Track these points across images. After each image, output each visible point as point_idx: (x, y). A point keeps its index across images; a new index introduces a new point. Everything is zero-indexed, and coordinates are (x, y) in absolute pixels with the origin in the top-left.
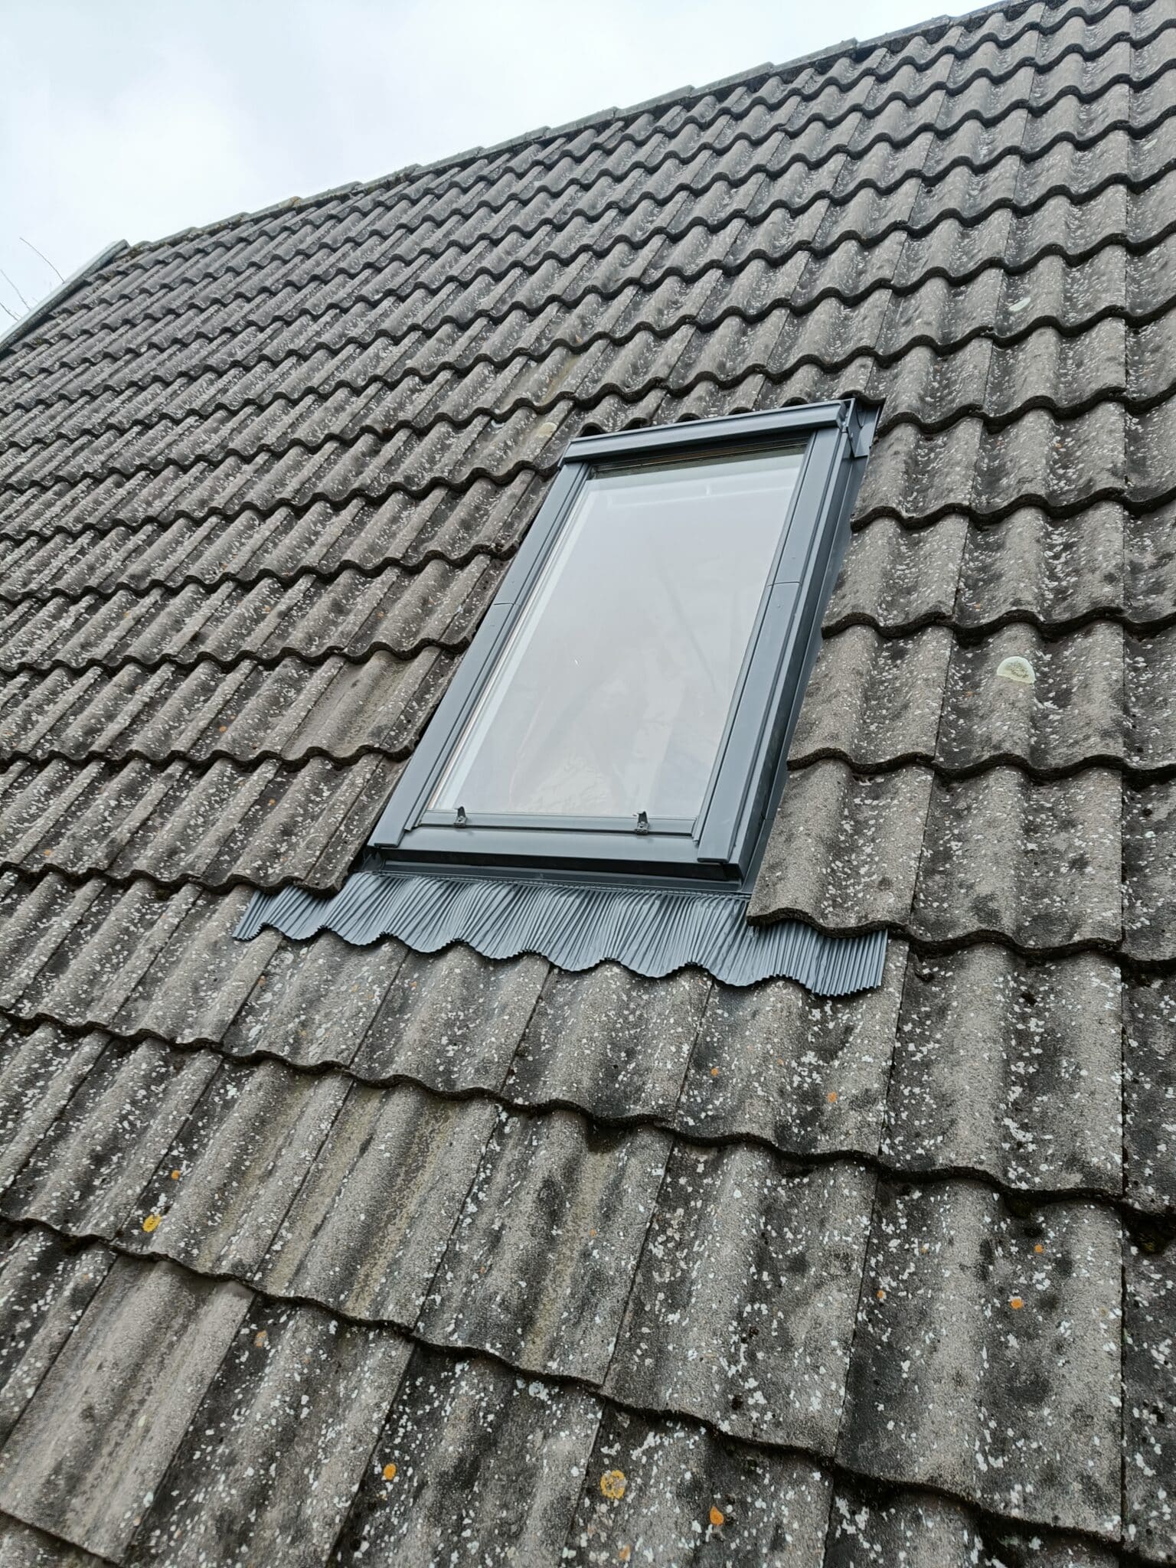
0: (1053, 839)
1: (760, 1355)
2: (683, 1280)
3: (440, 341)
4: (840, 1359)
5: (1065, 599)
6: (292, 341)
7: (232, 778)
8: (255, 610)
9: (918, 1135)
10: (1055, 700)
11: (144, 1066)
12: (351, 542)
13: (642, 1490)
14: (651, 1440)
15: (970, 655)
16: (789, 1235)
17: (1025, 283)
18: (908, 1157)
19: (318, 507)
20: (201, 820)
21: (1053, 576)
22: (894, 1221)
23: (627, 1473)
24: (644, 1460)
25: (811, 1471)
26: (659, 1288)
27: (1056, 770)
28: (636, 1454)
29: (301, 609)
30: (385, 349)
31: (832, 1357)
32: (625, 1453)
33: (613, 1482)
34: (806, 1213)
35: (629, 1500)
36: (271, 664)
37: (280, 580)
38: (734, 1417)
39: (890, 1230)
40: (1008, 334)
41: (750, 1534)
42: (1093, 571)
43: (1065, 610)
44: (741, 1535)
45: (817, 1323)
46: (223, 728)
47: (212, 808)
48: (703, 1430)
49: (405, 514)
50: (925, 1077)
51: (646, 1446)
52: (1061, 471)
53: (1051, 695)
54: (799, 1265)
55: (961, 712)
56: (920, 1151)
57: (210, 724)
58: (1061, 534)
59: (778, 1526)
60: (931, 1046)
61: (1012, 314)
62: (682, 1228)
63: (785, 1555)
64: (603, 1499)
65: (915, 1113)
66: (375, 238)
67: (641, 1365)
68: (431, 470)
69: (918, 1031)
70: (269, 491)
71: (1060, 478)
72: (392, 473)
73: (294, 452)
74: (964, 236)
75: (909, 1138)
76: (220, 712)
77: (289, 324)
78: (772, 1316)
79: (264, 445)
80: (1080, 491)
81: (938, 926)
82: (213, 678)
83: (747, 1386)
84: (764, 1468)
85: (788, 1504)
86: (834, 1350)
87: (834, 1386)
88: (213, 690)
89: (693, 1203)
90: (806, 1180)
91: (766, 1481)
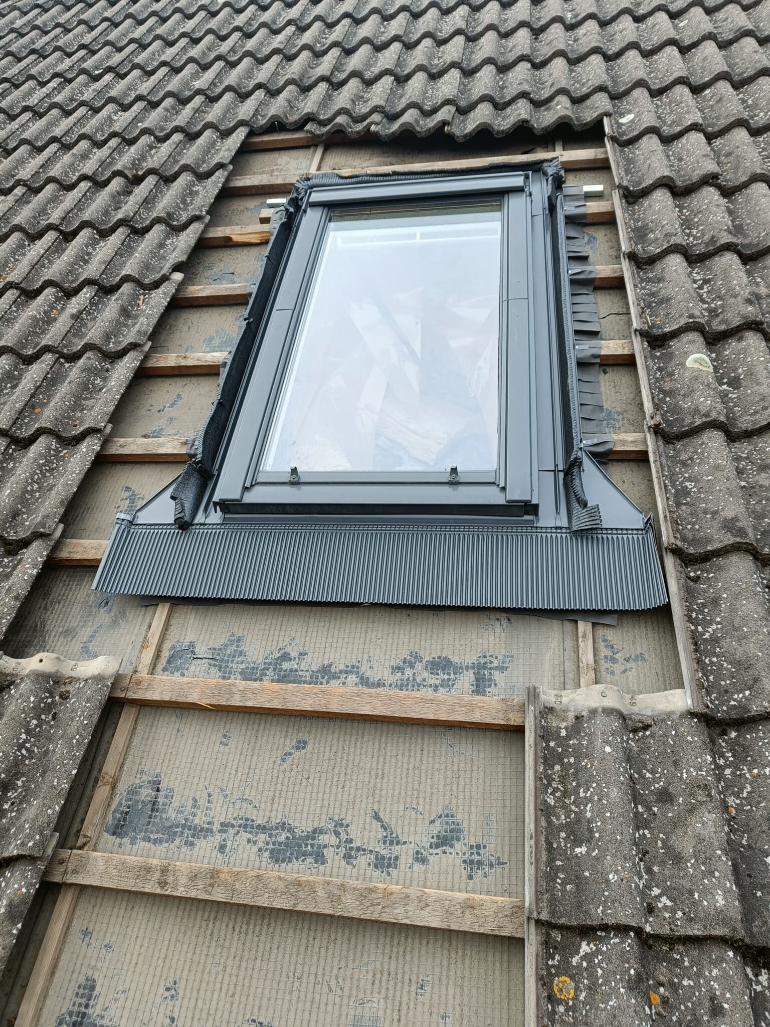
0: (757, 478)
1: (656, 869)
2: (578, 820)
3: (167, 110)
4: (726, 863)
5: (717, 316)
6: (24, 100)
7: (57, 451)
8: (45, 312)
9: (726, 692)
10: (729, 384)
11: (32, 699)
12: (125, 262)
13: (592, 989)
14: (585, 948)
15: (658, 354)
16: (648, 775)
17: (624, 104)
18: (725, 708)
19: (85, 233)
20: (36, 486)
21: (703, 301)
22: (722, 755)
23: (572, 977)
24: (585, 964)
25: (726, 951)
26: (561, 828)
27: (746, 431)
28: (575, 961)
29: (89, 313)
30: (116, 113)
31: (720, 863)
32: (565, 961)
33: (564, 985)
34: (657, 758)
35: (582, 998)
36: (74, 358)
37: (62, 289)
38: (651, 919)
39: (722, 762)
40: (625, 138)
41: (686, 1007)
42: (735, 297)
43: (721, 323)
44: (679, 1009)
45: (701, 840)
46: (38, 410)
47: (44, 476)
48: (632, 934)
49: (168, 242)
50: (718, 649)
51: (582, 953)
52: (687, 231)
53: (725, 380)
54: (665, 797)
55: (667, 393)
56: (732, 703)
57: (26, 405)
58: (698, 273)
59: (713, 999)
60: (714, 627)
61: (622, 124)
62: (563, 779)
63: (727, 1019)
64: (559, 1002)
65: (719, 676)
66: (82, 26)
67: (564, 890)
68: (185, 209)
69: (701, 617)
70: (34, 217)
71: (689, 235)
72: (149, 210)
73: (50, 187)
74: (571, 71)
75: (719, 693)
76: (32, 396)
77: (17, 87)
78: (655, 839)
79: (20, 180)
80: (707, 244)
81: (695, 542)
82: (16, 368)
83: (653, 894)
84: (681, 954)
85: (716, 979)
86: (720, 857)
87: (728, 885)
88: (19, 378)
89: (566, 760)
90: (648, 733)
91: (686, 964)
